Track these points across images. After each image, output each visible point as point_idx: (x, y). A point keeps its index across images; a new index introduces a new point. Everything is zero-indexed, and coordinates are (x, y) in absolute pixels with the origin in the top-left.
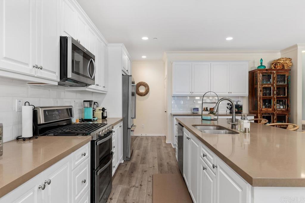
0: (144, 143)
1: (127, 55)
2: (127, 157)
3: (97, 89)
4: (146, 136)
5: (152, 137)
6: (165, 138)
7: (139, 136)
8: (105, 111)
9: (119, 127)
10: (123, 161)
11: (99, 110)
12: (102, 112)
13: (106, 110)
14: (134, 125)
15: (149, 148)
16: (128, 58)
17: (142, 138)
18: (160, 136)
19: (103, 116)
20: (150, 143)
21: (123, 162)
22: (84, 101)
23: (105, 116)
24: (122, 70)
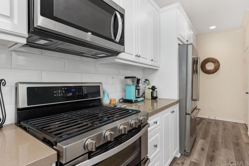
0: (212, 131)
1: (187, 22)
2: (185, 151)
3: (138, 61)
4: (215, 120)
5: (224, 123)
6: (245, 126)
7: (205, 119)
8: (156, 90)
9: (170, 113)
10: (180, 154)
11: (149, 88)
12: (151, 91)
13: (156, 88)
14: (198, 108)
15: (220, 140)
16: (188, 26)
17: (209, 122)
18: (237, 123)
19: (153, 96)
20: (221, 132)
21: (179, 156)
22: (126, 78)
23: (155, 95)
24: (178, 38)
